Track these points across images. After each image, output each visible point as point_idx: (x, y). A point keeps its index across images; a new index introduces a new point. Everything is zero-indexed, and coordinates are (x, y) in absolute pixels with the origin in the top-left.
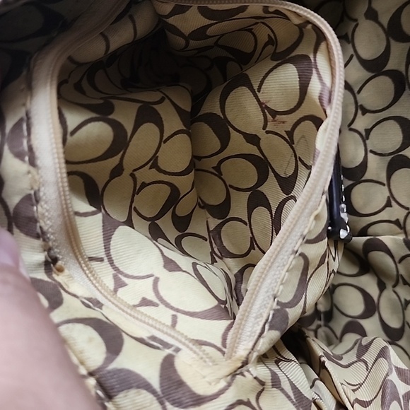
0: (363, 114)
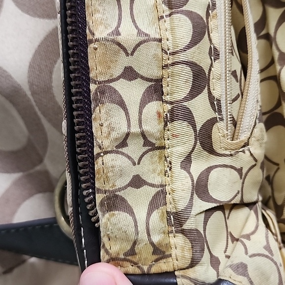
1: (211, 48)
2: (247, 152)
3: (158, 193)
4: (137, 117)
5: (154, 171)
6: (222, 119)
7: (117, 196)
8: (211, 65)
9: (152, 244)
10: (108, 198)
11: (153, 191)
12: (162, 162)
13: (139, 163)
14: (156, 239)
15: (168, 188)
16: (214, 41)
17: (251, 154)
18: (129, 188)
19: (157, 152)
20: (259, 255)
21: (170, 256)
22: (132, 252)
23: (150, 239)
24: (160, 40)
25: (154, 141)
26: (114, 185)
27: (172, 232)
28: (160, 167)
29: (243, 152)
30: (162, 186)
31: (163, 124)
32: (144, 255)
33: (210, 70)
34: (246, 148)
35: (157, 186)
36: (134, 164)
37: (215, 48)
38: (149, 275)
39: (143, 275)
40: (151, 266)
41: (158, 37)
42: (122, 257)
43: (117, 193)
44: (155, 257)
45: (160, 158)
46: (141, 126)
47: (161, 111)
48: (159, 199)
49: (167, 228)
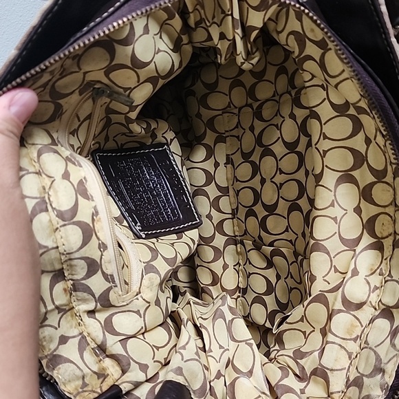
0: (280, 174)
1: (99, 244)
2: (140, 299)
3: (80, 339)
4: (50, 299)
5: (71, 327)
6: (116, 286)
7: (55, 356)
8: (102, 255)
9: (95, 373)
10: (50, 360)
11: (77, 340)
12: (74, 318)
13: (59, 327)
14: (95, 369)
15: (85, 334)
16: (101, 238)
17: (144, 300)
18: (60, 346)
19: (69, 313)
20: (191, 360)
21: (108, 375)
22: (85, 385)
23: (92, 371)
24: (57, 247)
25: (64, 307)
26: (50, 349)
27: (101, 360)
28: (74, 323)
29: (137, 299)
30: (81, 334)
31: (69, 295)
32: (94, 383)
33: (101, 258)
34: (139, 296)
35: (78, 336)
36: (56, 329)
37: (103, 243)
38: (104, 393)
39: (100, 396)
40: (101, 387)
41: (55, 246)
42: (81, 390)
43: (55, 353)
44: (101, 380)
45: (72, 316)
46: (54, 303)
47: (66, 287)
48: (83, 343)
49: (97, 359)
